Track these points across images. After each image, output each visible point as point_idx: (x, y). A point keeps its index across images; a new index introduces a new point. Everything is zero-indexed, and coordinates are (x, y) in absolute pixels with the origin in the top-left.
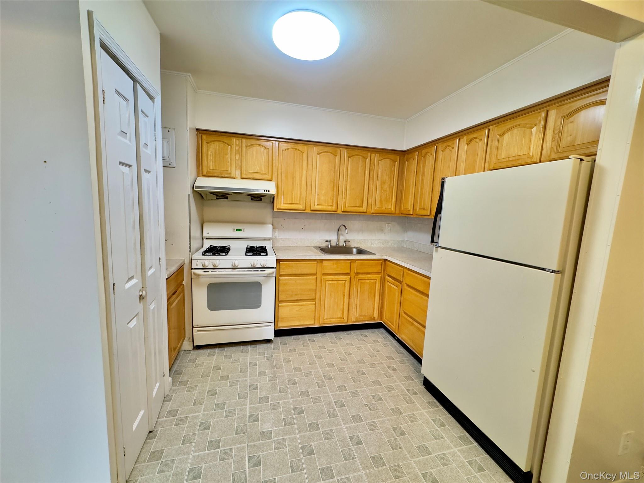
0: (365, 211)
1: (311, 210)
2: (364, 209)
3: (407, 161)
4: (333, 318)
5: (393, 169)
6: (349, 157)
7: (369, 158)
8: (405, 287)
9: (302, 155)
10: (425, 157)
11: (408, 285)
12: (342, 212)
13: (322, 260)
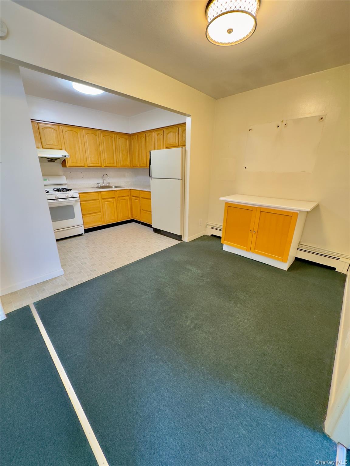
0: (116, 166)
1: (88, 166)
2: (115, 165)
3: (132, 139)
4: (110, 220)
5: (126, 143)
6: (103, 136)
7: (113, 137)
8: (141, 199)
9: (77, 134)
10: (141, 138)
11: (142, 198)
12: (105, 167)
13: (101, 192)
